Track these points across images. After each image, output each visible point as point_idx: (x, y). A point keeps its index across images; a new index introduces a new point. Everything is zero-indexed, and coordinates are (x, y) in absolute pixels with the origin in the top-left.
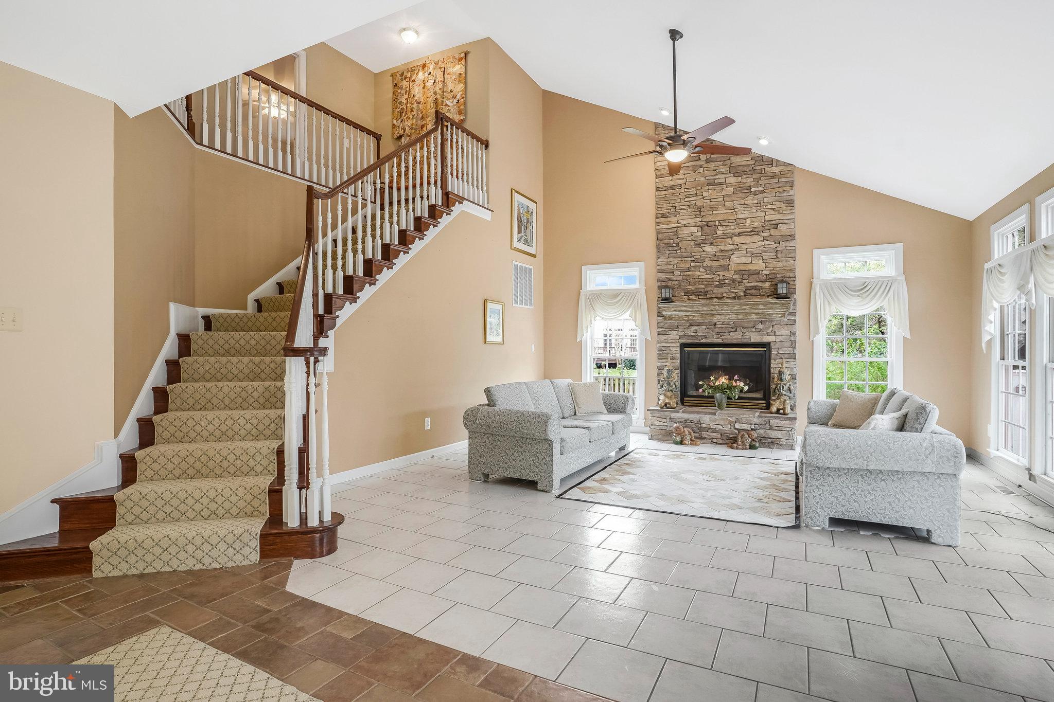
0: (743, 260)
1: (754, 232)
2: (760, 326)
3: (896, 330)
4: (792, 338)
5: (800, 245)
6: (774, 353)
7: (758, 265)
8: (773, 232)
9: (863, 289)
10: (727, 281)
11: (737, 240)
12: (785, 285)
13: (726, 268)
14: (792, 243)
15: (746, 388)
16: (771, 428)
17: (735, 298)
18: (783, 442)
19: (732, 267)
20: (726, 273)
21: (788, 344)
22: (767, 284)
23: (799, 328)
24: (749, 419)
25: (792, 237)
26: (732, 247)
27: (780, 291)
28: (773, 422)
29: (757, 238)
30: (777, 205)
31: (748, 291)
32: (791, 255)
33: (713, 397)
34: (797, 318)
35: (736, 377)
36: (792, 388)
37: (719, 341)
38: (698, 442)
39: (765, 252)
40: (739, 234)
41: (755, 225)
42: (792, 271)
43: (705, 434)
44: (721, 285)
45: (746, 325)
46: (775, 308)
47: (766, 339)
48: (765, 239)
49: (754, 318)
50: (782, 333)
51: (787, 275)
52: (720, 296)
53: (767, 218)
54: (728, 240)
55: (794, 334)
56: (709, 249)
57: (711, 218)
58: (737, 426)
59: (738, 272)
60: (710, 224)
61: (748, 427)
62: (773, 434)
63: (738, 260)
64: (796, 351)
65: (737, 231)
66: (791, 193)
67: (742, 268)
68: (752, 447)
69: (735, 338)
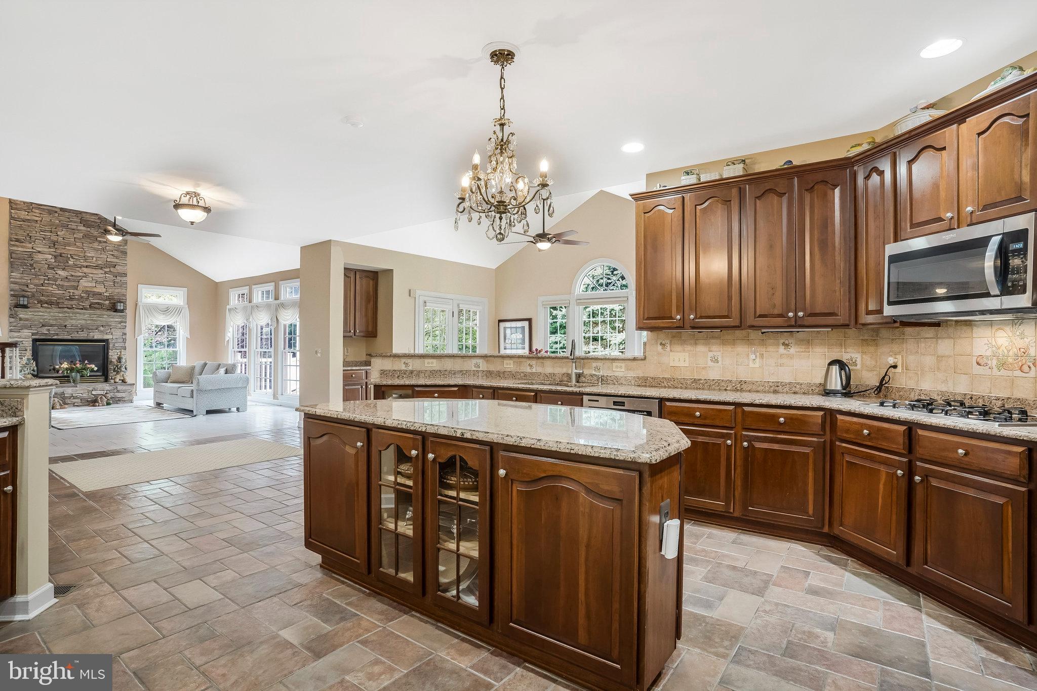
0: (90, 284)
1: (97, 267)
2: (102, 328)
3: (182, 333)
4: (124, 337)
5: (130, 280)
6: (111, 346)
7: (100, 289)
8: (112, 269)
9: (167, 310)
10: (76, 297)
11: (85, 270)
12: (122, 304)
13: (76, 288)
14: (125, 279)
15: (96, 369)
16: (118, 391)
17: (82, 309)
18: (126, 399)
19: (80, 288)
20: (75, 291)
21: (121, 340)
22: (107, 302)
23: (128, 330)
24: (101, 388)
25: (125, 275)
26: (80, 274)
27: (119, 308)
28: (119, 388)
29: (101, 271)
30: (116, 253)
31: (92, 305)
32: (124, 285)
33: (68, 377)
34: (127, 324)
35: (86, 362)
36: (127, 367)
37: (69, 337)
38: (66, 406)
39: (106, 281)
40: (87, 267)
41: (100, 262)
42: (125, 295)
43: (68, 401)
44: (71, 299)
45: (91, 327)
46: (114, 318)
47: (106, 337)
48: (106, 273)
49: (99, 323)
50: (117, 334)
51: (121, 298)
52: (69, 306)
53: (108, 260)
54: (78, 269)
55: (125, 334)
56: (63, 273)
57: (63, 251)
58: (94, 393)
59: (87, 292)
60: (63, 255)
61: (102, 393)
62: (119, 395)
63: (84, 284)
64: (126, 345)
65: (85, 264)
66: (126, 247)
67: (88, 289)
68: (108, 404)
69: (82, 335)
